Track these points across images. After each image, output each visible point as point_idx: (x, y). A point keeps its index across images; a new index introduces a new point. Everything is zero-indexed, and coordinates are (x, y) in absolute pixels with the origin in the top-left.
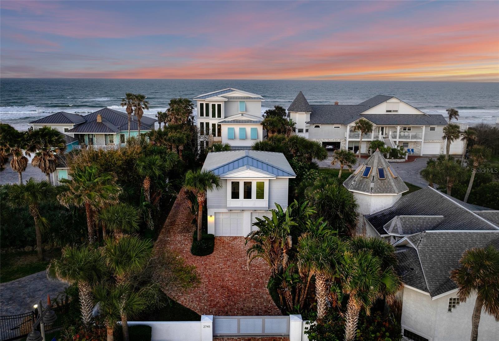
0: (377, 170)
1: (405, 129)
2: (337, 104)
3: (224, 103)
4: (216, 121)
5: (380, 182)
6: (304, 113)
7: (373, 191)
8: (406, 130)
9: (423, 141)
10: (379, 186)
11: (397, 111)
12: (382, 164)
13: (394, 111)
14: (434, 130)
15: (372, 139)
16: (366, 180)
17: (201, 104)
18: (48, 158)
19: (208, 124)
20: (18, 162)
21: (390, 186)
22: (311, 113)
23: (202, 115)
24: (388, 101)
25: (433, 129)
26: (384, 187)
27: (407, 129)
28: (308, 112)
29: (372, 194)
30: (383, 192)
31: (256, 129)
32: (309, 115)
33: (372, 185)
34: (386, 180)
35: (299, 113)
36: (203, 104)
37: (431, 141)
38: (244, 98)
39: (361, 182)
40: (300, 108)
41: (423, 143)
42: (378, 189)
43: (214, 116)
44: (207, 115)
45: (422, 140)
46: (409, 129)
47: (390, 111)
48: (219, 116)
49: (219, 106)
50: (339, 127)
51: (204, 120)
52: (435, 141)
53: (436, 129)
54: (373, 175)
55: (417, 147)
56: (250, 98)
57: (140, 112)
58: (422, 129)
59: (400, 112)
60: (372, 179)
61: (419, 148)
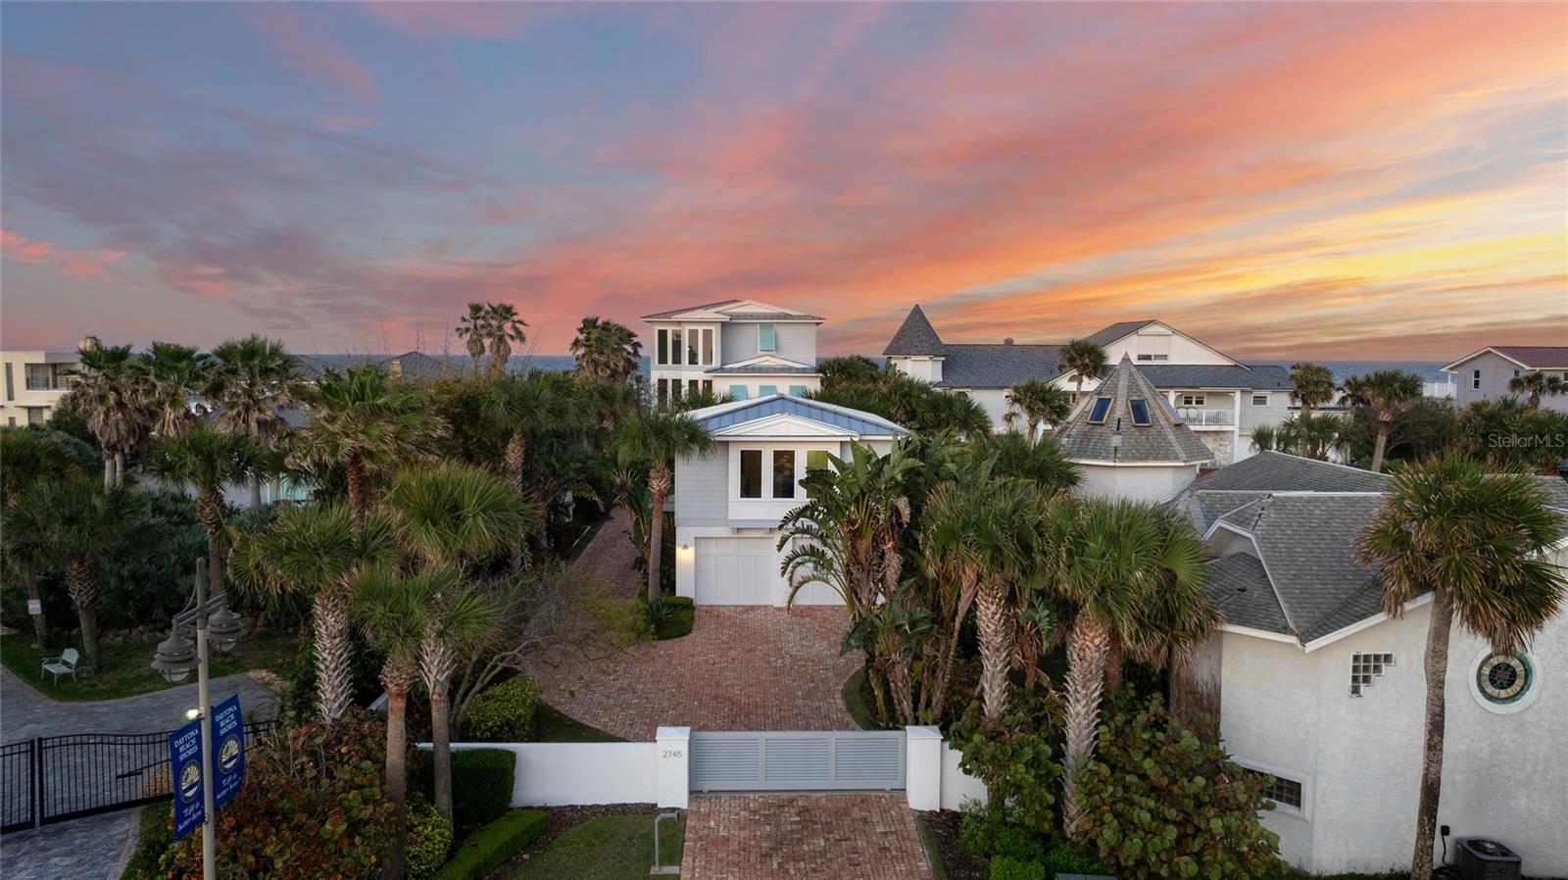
0: (1127, 405)
1: (1188, 401)
2: (1009, 342)
3: (719, 326)
4: (699, 373)
5: (1137, 433)
6: (927, 358)
7: (1118, 455)
8: (1191, 403)
9: (1237, 431)
10: (1134, 444)
11: (1165, 357)
12: (1139, 390)
13: (1157, 357)
14: (1265, 404)
16: (1099, 431)
17: (660, 331)
18: (256, 414)
19: (677, 383)
20: (175, 425)
21: (1163, 444)
22: (943, 359)
23: (663, 360)
24: (1139, 332)
25: (1261, 400)
26: (1148, 445)
27: (1194, 402)
28: (936, 356)
29: (1117, 464)
30: (1147, 459)
31: (803, 388)
32: (940, 365)
33: (1116, 441)
34: (1151, 429)
35: (914, 358)
36: (666, 331)
38: (773, 316)
39: (1085, 437)
41: (1236, 437)
42: (1134, 451)
43: (693, 360)
44: (677, 360)
45: (1236, 428)
46: (1199, 402)
47: (1149, 357)
48: (708, 357)
49: (708, 334)
51: (669, 373)
53: (1268, 399)
54: (1117, 417)
56: (786, 316)
57: (502, 347)
58: (1233, 397)
59: (1172, 361)
60: (1115, 426)
61: (1228, 449)
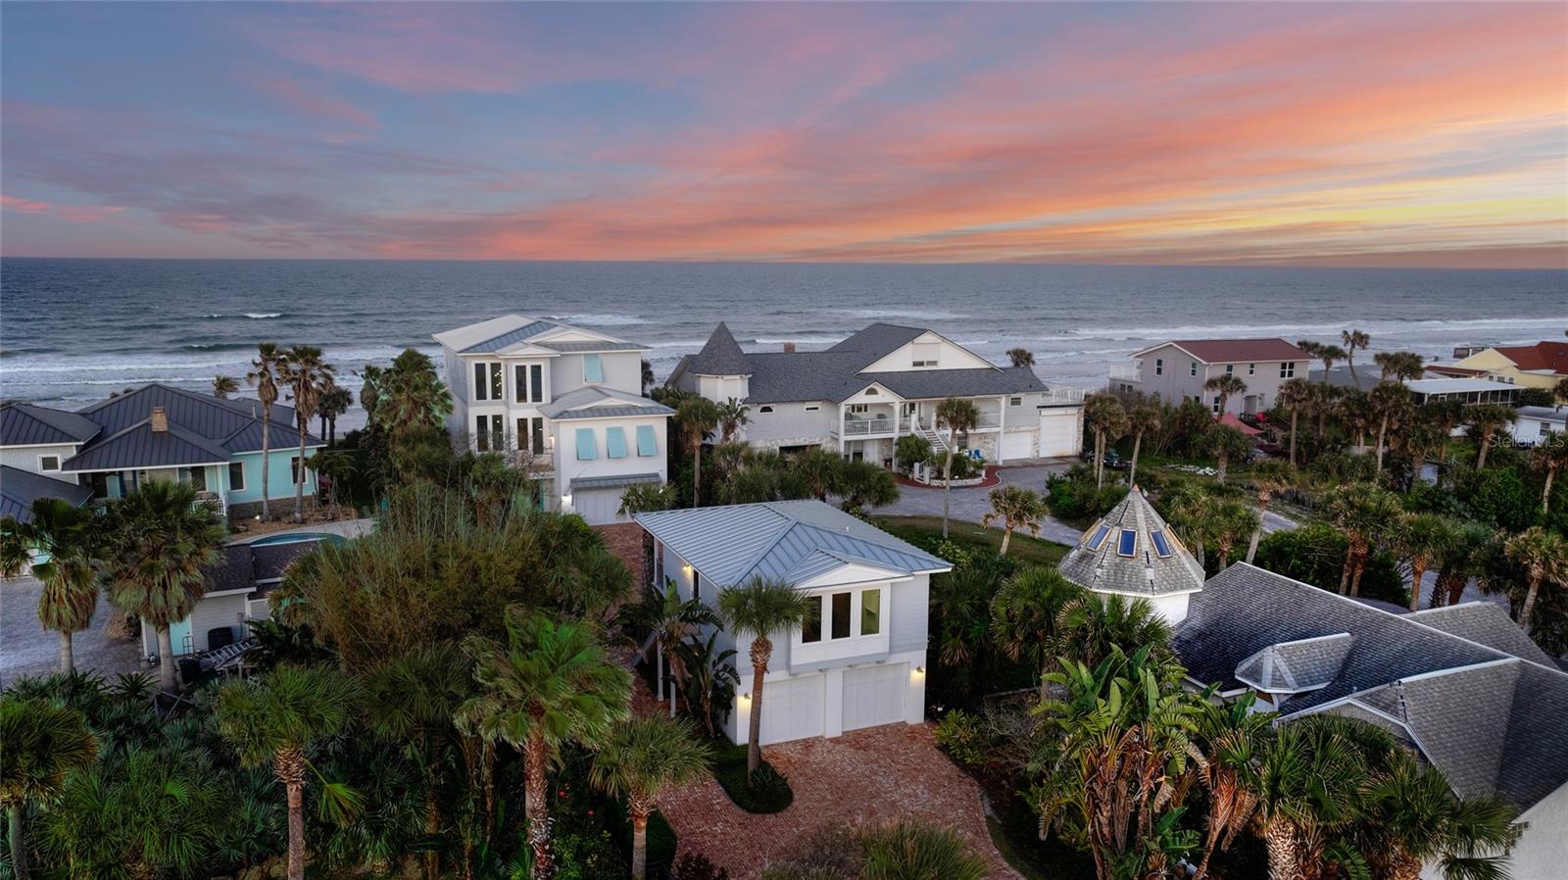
0: (1149, 537)
2: (789, 348)
3: (548, 361)
4: (529, 411)
5: (1163, 564)
6: (738, 377)
7: (1155, 588)
9: (1002, 431)
10: (1163, 575)
11: (934, 363)
12: (1154, 521)
13: (929, 363)
14: (1020, 404)
15: (896, 435)
16: (1130, 563)
17: (477, 365)
19: (497, 418)
21: (1183, 573)
22: (750, 376)
23: (481, 395)
24: (915, 341)
25: (1016, 402)
26: (1173, 575)
29: (1156, 596)
31: (650, 428)
32: (747, 382)
33: (1150, 574)
34: (1172, 560)
35: (725, 377)
36: (484, 365)
37: (1013, 429)
38: (596, 346)
39: (1118, 569)
40: (727, 366)
41: (1001, 436)
42: (1165, 583)
43: (520, 397)
44: (499, 396)
45: (1001, 429)
47: (921, 364)
48: (537, 397)
49: (536, 370)
50: (817, 408)
51: (489, 409)
52: (1022, 429)
53: (1023, 401)
54: (1144, 551)
55: (986, 445)
56: (609, 345)
58: (999, 402)
59: (942, 366)
60: (1145, 559)
61: (990, 446)
